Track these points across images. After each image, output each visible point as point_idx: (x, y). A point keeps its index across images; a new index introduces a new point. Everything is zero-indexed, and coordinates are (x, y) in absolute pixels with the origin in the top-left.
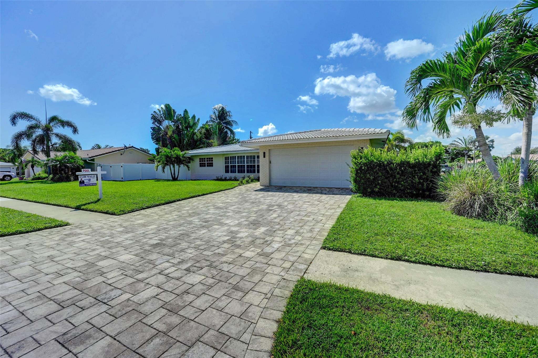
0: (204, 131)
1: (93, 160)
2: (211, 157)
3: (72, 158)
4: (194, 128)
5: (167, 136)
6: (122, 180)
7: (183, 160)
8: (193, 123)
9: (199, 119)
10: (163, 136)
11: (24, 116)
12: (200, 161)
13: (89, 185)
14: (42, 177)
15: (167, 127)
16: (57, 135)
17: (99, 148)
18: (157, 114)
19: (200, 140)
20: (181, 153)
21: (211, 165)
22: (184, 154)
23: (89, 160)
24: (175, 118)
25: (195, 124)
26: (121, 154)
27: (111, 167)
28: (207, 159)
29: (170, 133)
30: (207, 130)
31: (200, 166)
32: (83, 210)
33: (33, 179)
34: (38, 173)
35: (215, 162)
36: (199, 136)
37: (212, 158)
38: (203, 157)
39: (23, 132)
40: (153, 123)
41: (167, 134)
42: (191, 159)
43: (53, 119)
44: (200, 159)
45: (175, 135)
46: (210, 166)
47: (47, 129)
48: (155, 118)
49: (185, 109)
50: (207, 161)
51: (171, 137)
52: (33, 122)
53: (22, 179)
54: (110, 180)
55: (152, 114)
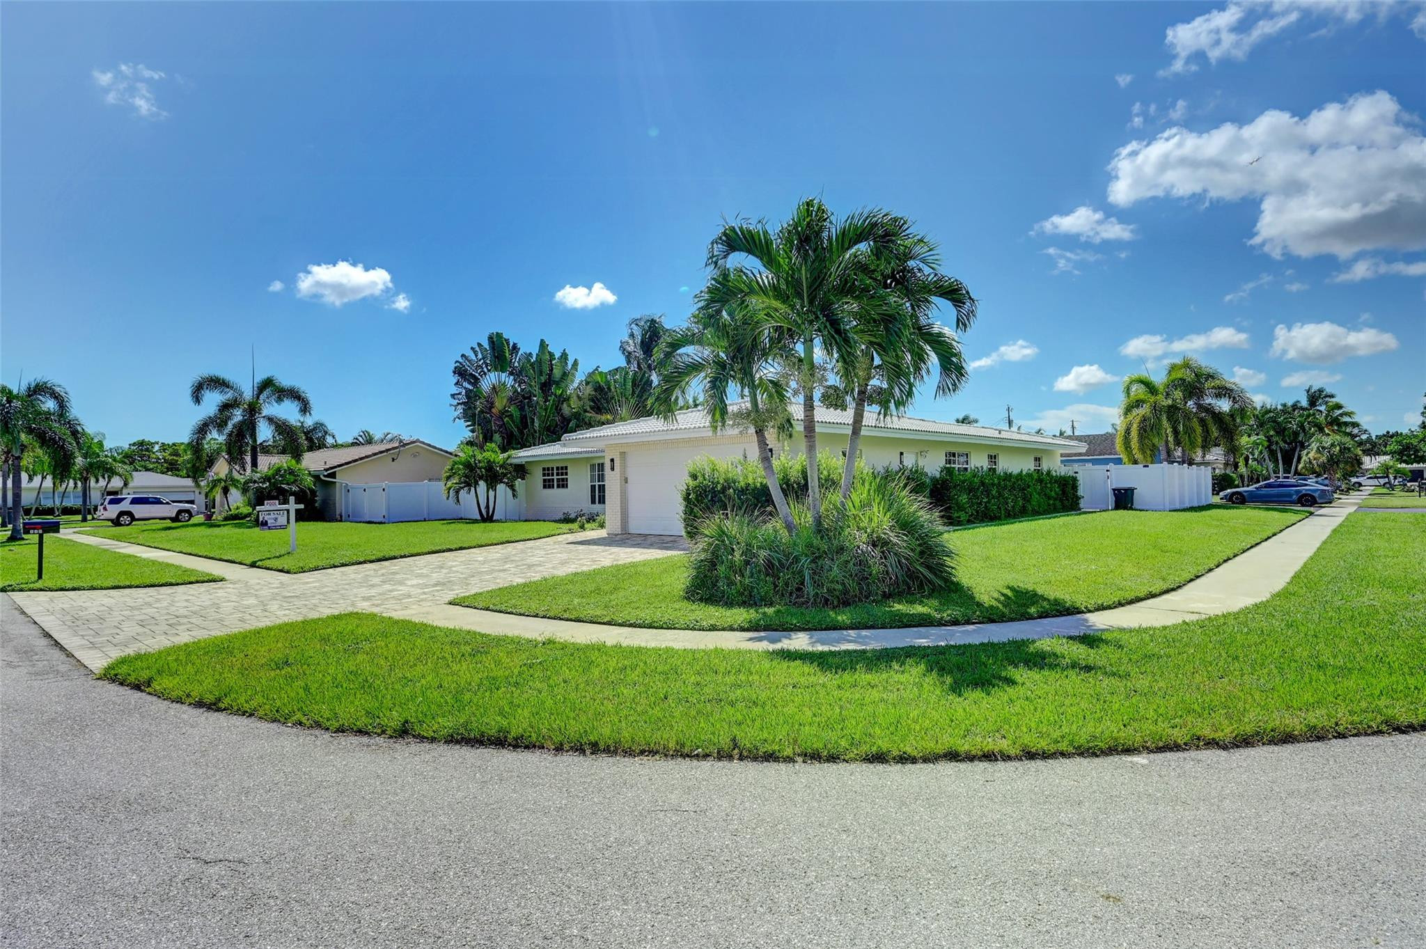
0: (589, 390)
1: (333, 475)
2: (563, 465)
3: (291, 472)
4: (563, 385)
5: (493, 410)
6: (383, 520)
7: (502, 473)
8: (561, 373)
9: (576, 363)
10: (482, 412)
11: (216, 383)
12: (544, 475)
13: (276, 528)
14: (241, 514)
15: (494, 388)
16: (270, 420)
17: (370, 441)
18: (469, 361)
19: (576, 416)
20: (501, 457)
21: (563, 484)
22: (508, 459)
23: (325, 476)
24: (516, 364)
25: (565, 375)
26: (393, 460)
27: (365, 490)
28: (558, 468)
29: (499, 404)
30: (598, 388)
31: (545, 487)
32: (258, 567)
33: (226, 519)
34: (235, 505)
35: (571, 478)
36: (574, 403)
37: (566, 468)
38: (550, 465)
39: (210, 417)
40: (456, 384)
41: (492, 405)
42: (521, 470)
43: (267, 384)
44: (544, 469)
45: (512, 409)
46: (563, 486)
47: (253, 409)
48: (461, 372)
49: (542, 340)
50: (558, 474)
51: (503, 413)
52: (229, 395)
53: (209, 517)
54: (360, 520)
55: (457, 362)
